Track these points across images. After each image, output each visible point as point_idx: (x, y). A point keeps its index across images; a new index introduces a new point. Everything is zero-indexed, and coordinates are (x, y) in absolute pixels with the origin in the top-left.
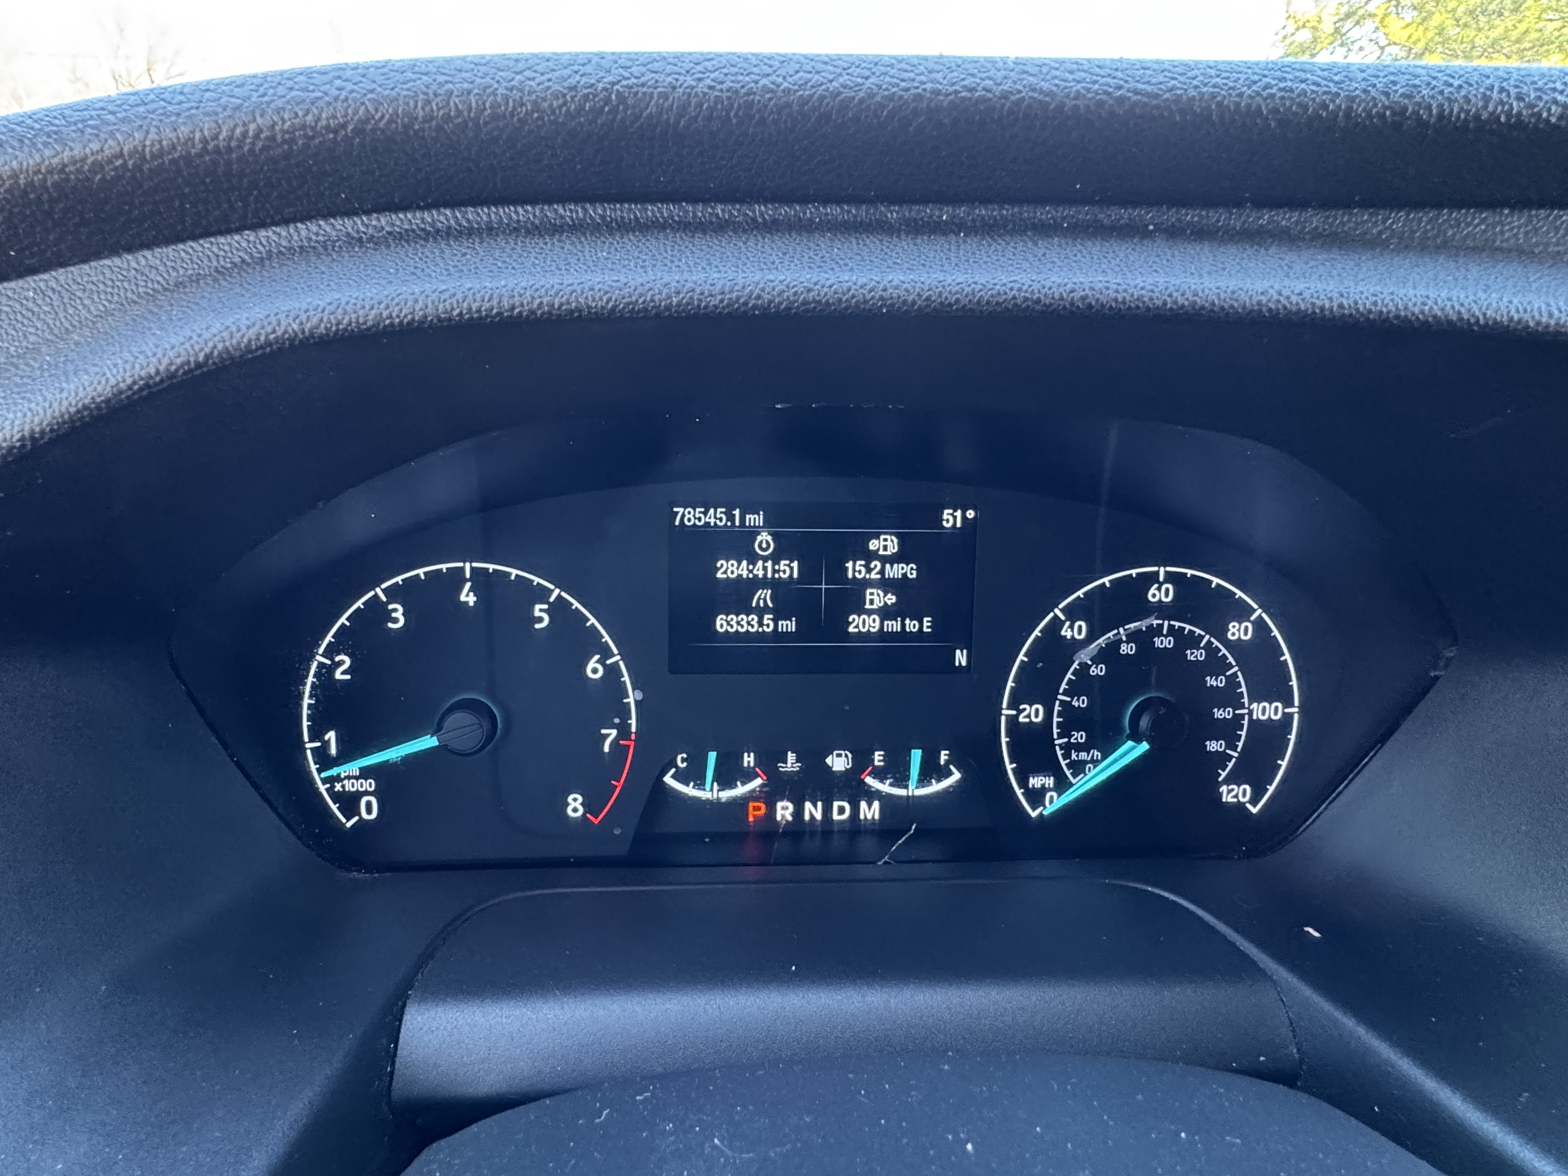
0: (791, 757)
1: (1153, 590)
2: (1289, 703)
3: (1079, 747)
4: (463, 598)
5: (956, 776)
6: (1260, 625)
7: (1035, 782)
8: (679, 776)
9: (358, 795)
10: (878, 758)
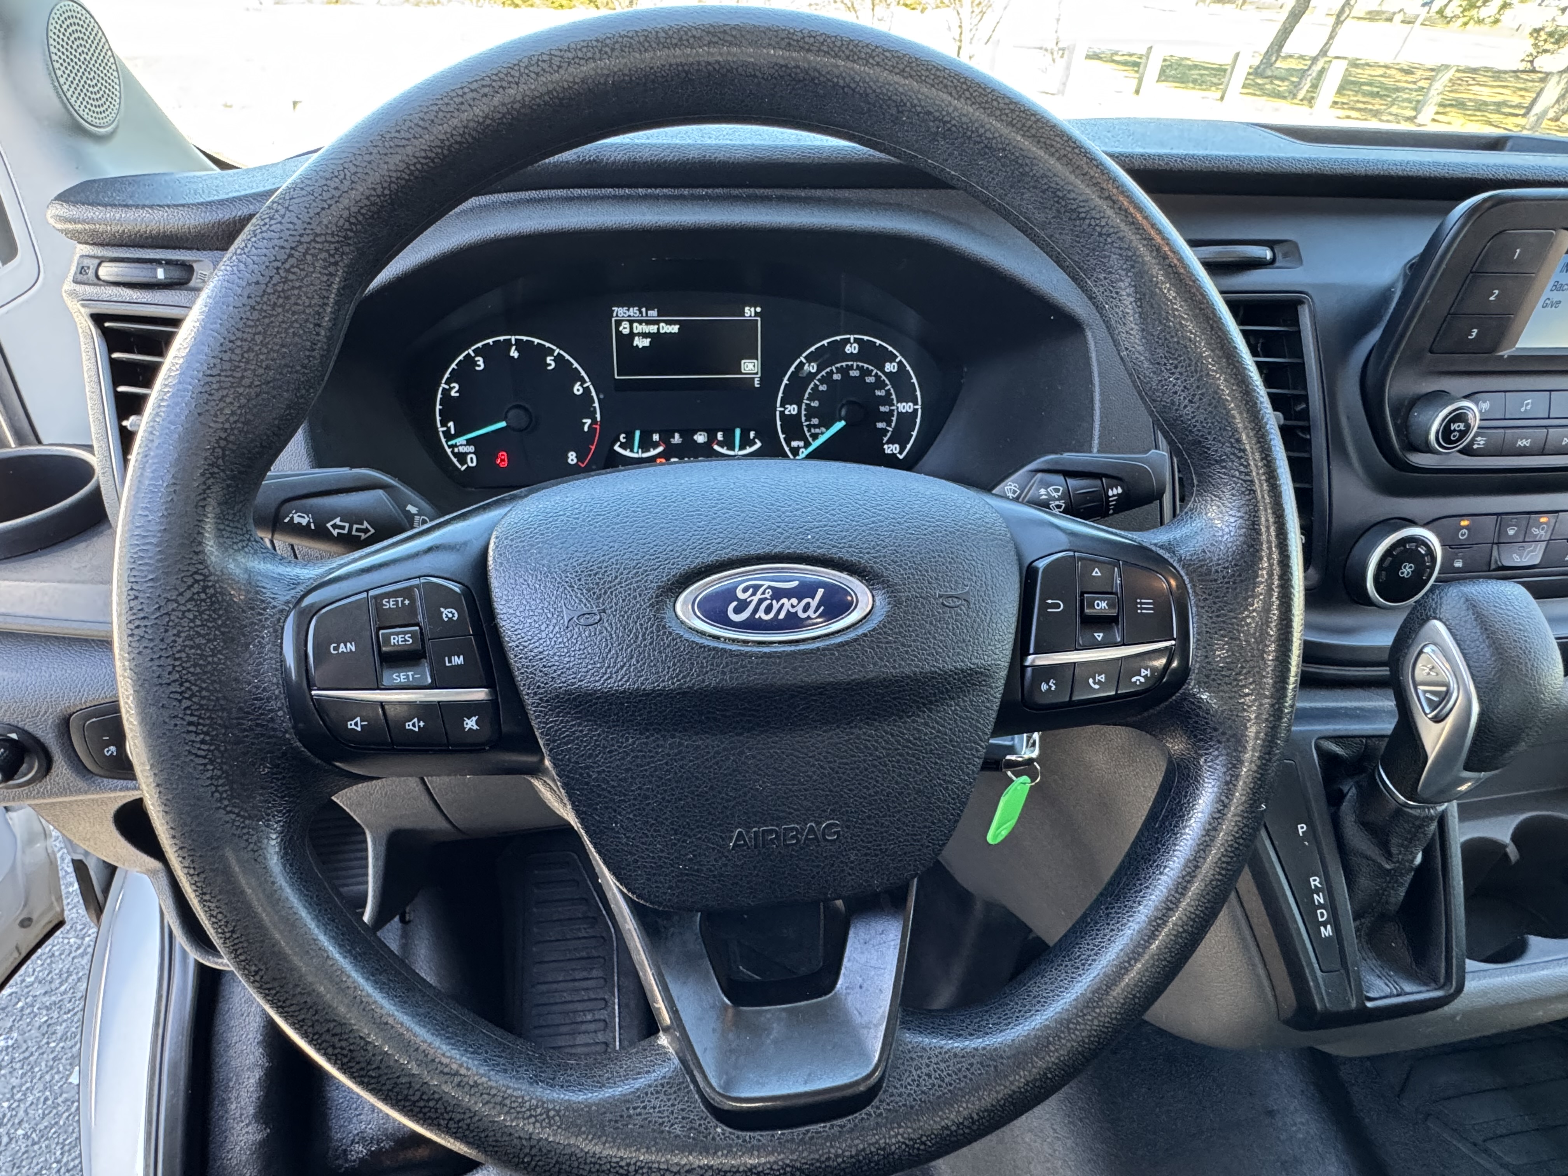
0: (677, 435)
1: (848, 347)
2: (916, 403)
3: (815, 426)
4: (512, 354)
5: (759, 444)
6: (900, 363)
7: (794, 444)
8: (622, 446)
9: (466, 454)
10: (720, 436)
